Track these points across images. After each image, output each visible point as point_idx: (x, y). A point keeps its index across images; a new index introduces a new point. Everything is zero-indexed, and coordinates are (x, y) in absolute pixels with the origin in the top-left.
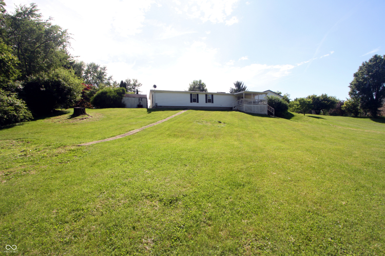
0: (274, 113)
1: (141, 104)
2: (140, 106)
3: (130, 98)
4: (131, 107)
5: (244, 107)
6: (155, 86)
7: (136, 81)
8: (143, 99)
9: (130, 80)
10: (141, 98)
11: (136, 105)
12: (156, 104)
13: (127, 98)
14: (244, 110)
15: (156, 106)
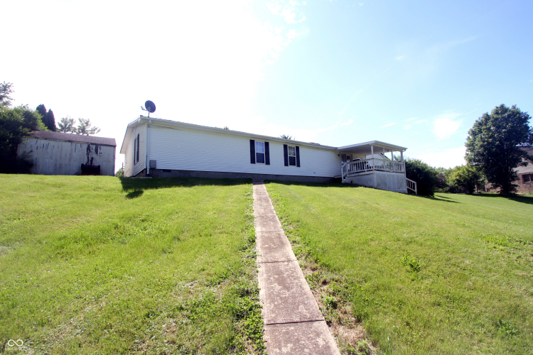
0: (416, 191)
1: (95, 163)
2: (90, 169)
3: (52, 143)
4: (57, 170)
5: (375, 176)
6: (150, 106)
7: (87, 123)
8: (103, 150)
9: (72, 121)
10: (97, 145)
11: (76, 165)
12: (153, 163)
13: (43, 142)
14: (375, 185)
15: (153, 169)
